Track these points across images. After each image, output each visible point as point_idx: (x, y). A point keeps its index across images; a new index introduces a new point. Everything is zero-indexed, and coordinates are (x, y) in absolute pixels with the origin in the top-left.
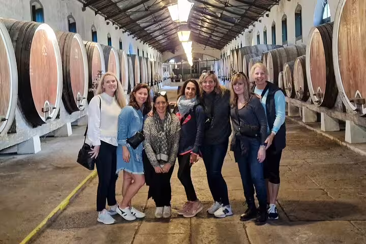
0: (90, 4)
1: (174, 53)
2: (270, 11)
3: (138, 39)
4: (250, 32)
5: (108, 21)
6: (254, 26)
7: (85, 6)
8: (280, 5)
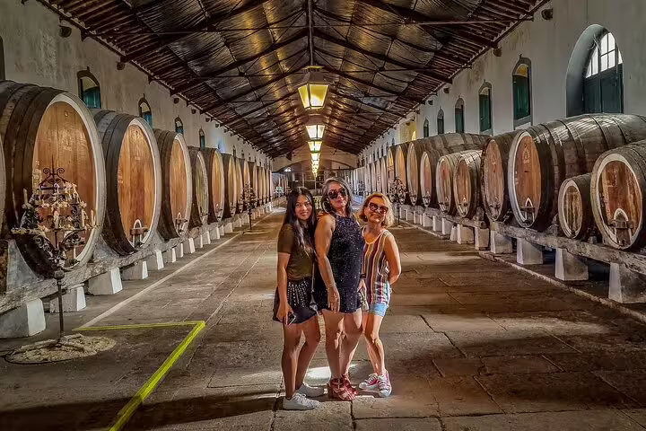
0: (133, 58)
1: (290, 159)
2: (451, 83)
3: (235, 134)
4: (408, 124)
5: (175, 96)
6: (418, 112)
7: (124, 59)
8: (475, 68)
